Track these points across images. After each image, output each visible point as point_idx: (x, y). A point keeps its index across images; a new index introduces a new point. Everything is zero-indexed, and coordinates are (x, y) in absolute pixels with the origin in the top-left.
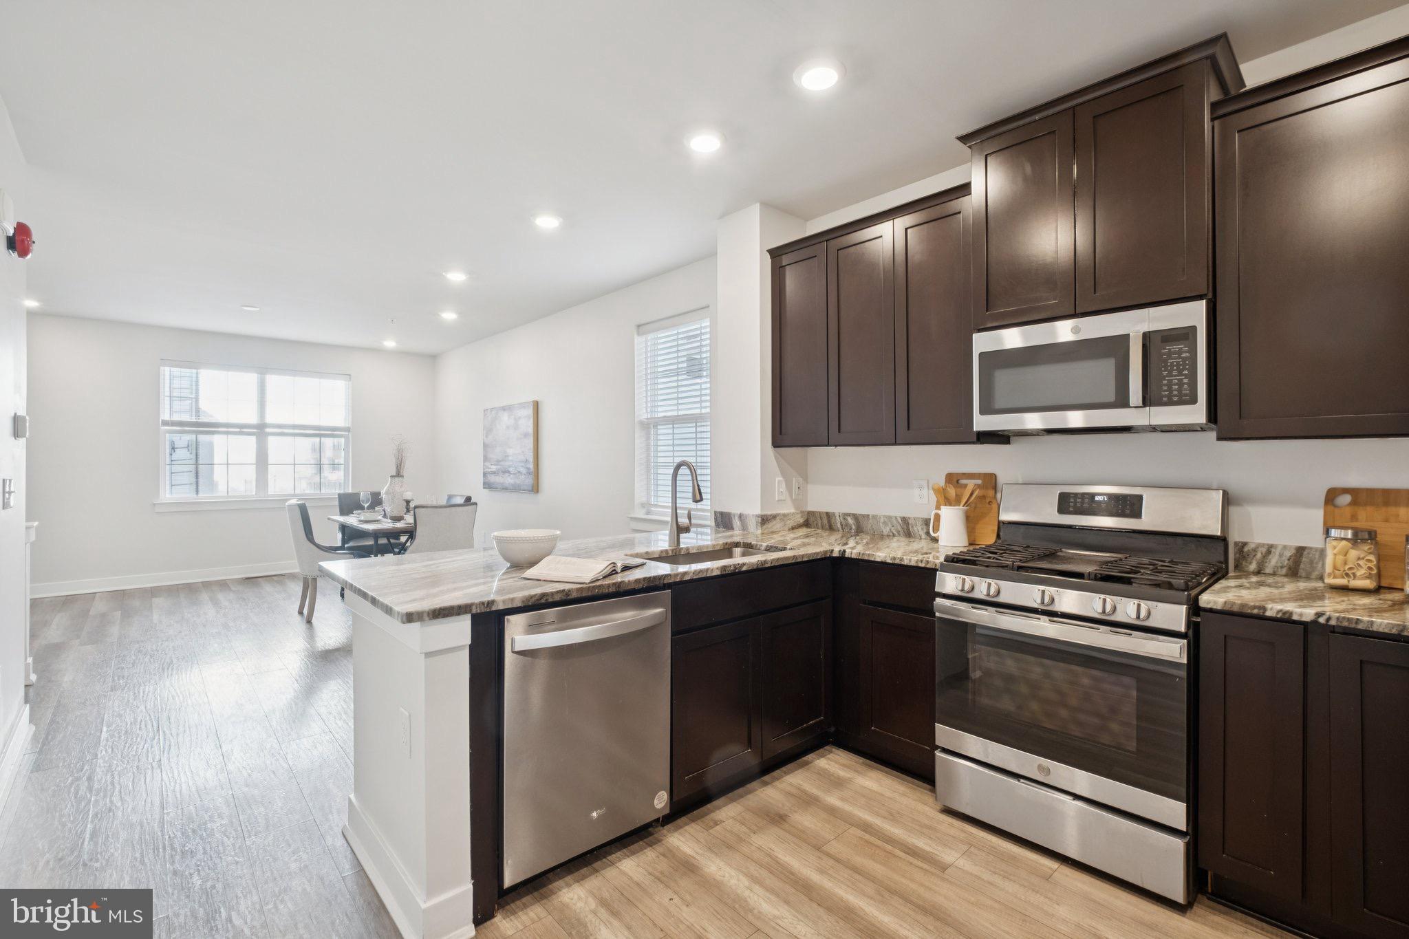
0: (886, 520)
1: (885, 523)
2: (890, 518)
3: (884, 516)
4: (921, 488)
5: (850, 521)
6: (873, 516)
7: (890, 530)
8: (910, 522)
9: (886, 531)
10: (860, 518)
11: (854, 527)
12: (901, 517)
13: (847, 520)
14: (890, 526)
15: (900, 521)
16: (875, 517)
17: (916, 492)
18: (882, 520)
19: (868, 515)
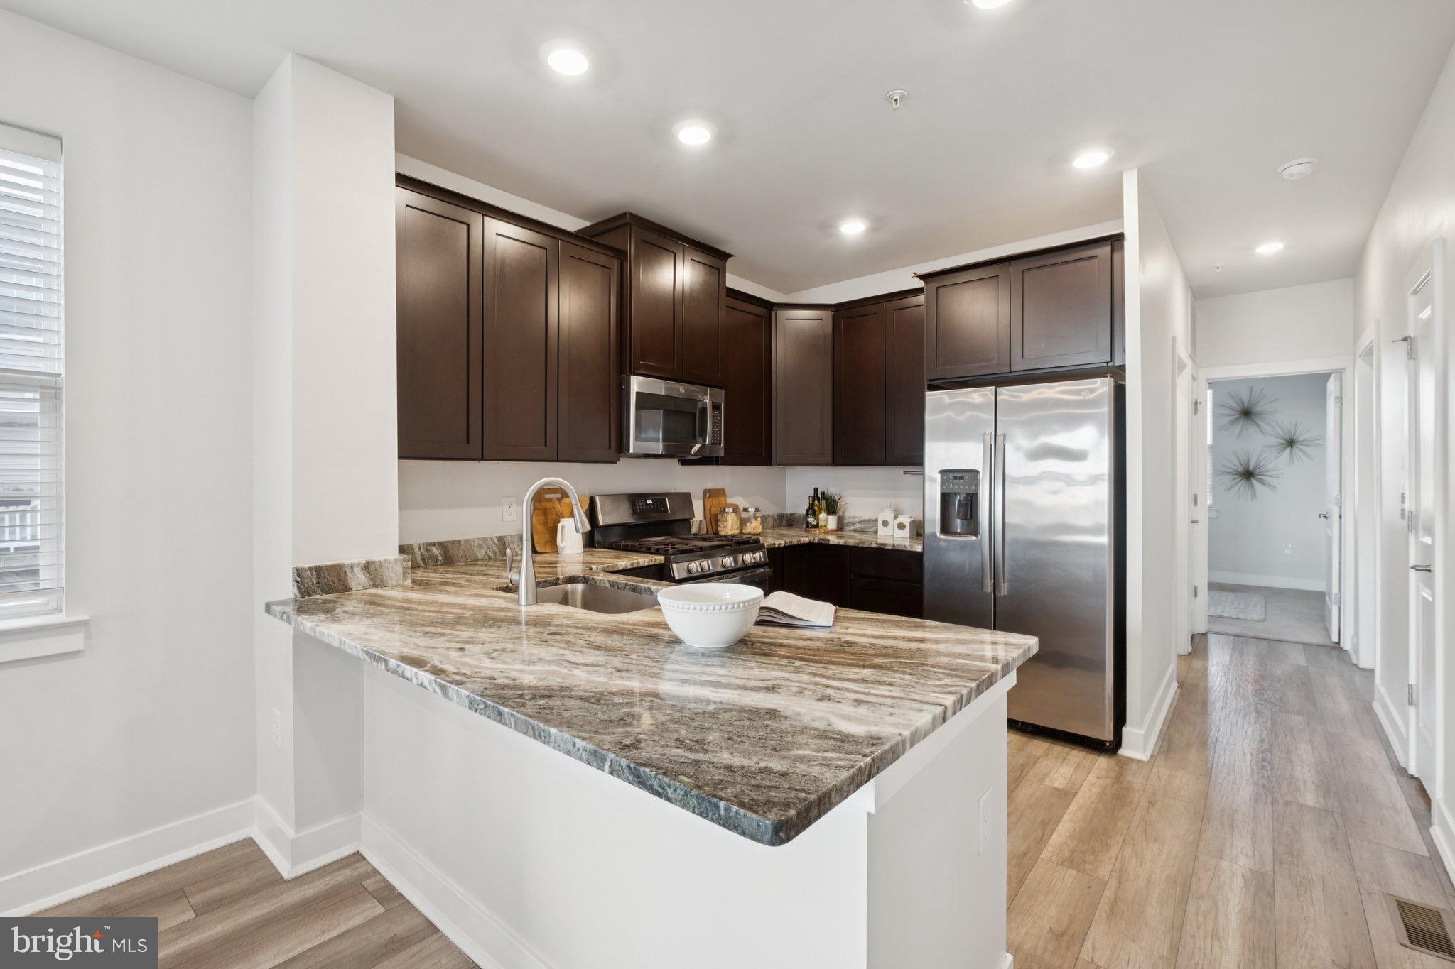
0: (480, 542)
1: (480, 547)
2: (485, 539)
3: (479, 539)
4: (510, 505)
5: (435, 551)
6: (465, 540)
7: (486, 553)
8: (506, 540)
9: (481, 554)
10: (449, 546)
11: (440, 558)
12: (496, 537)
13: (431, 551)
14: (485, 548)
15: (496, 541)
16: (467, 541)
17: (506, 508)
18: (476, 544)
19: (459, 541)
